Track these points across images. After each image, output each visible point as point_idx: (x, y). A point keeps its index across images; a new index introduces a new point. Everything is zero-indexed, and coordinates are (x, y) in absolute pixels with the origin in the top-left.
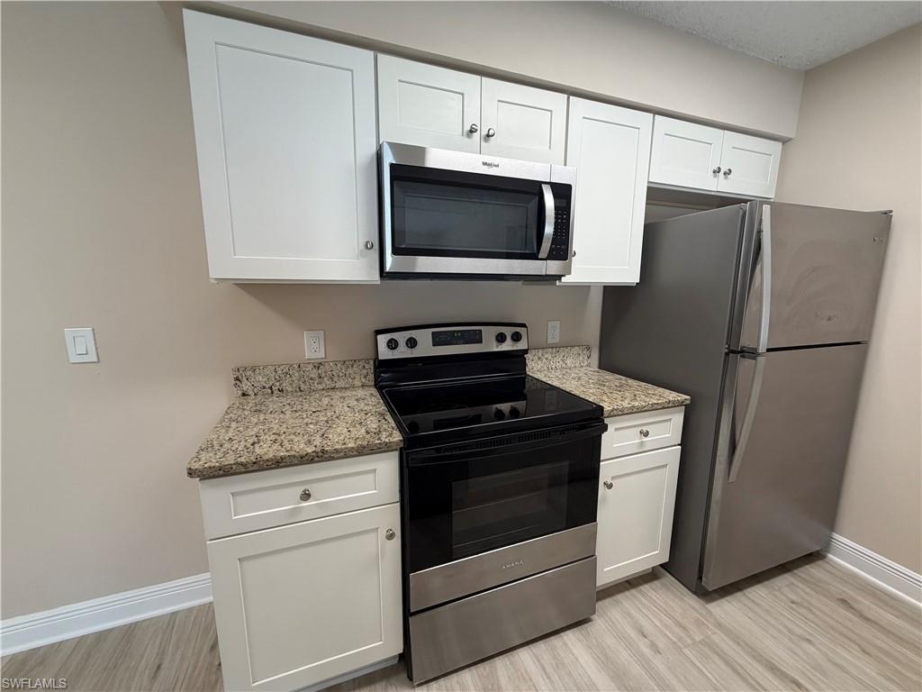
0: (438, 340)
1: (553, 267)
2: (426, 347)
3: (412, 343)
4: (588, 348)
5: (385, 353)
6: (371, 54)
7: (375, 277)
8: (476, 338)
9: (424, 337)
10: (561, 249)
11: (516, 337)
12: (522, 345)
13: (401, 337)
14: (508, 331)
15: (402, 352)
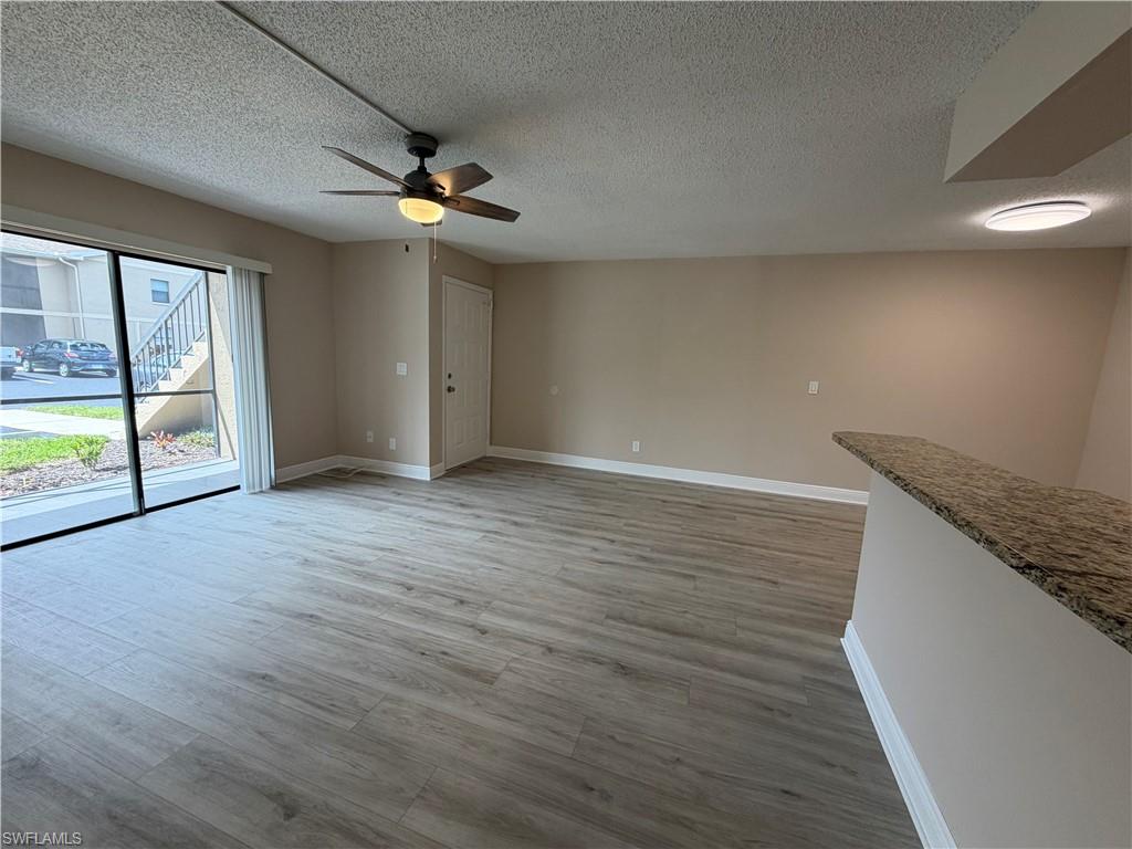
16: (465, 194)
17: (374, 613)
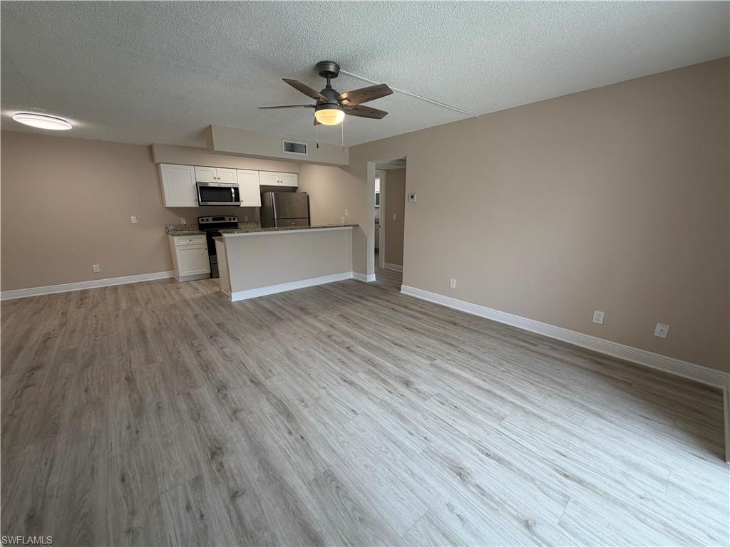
0: (214, 219)
1: (237, 203)
2: (211, 221)
3: (207, 220)
4: (257, 223)
5: (201, 222)
6: (193, 167)
7: (198, 206)
8: (224, 219)
9: (210, 219)
10: (237, 199)
11: (234, 219)
12: (236, 221)
13: (205, 219)
14: (232, 218)
15: (205, 222)
16: (364, 104)
17: (368, 340)
